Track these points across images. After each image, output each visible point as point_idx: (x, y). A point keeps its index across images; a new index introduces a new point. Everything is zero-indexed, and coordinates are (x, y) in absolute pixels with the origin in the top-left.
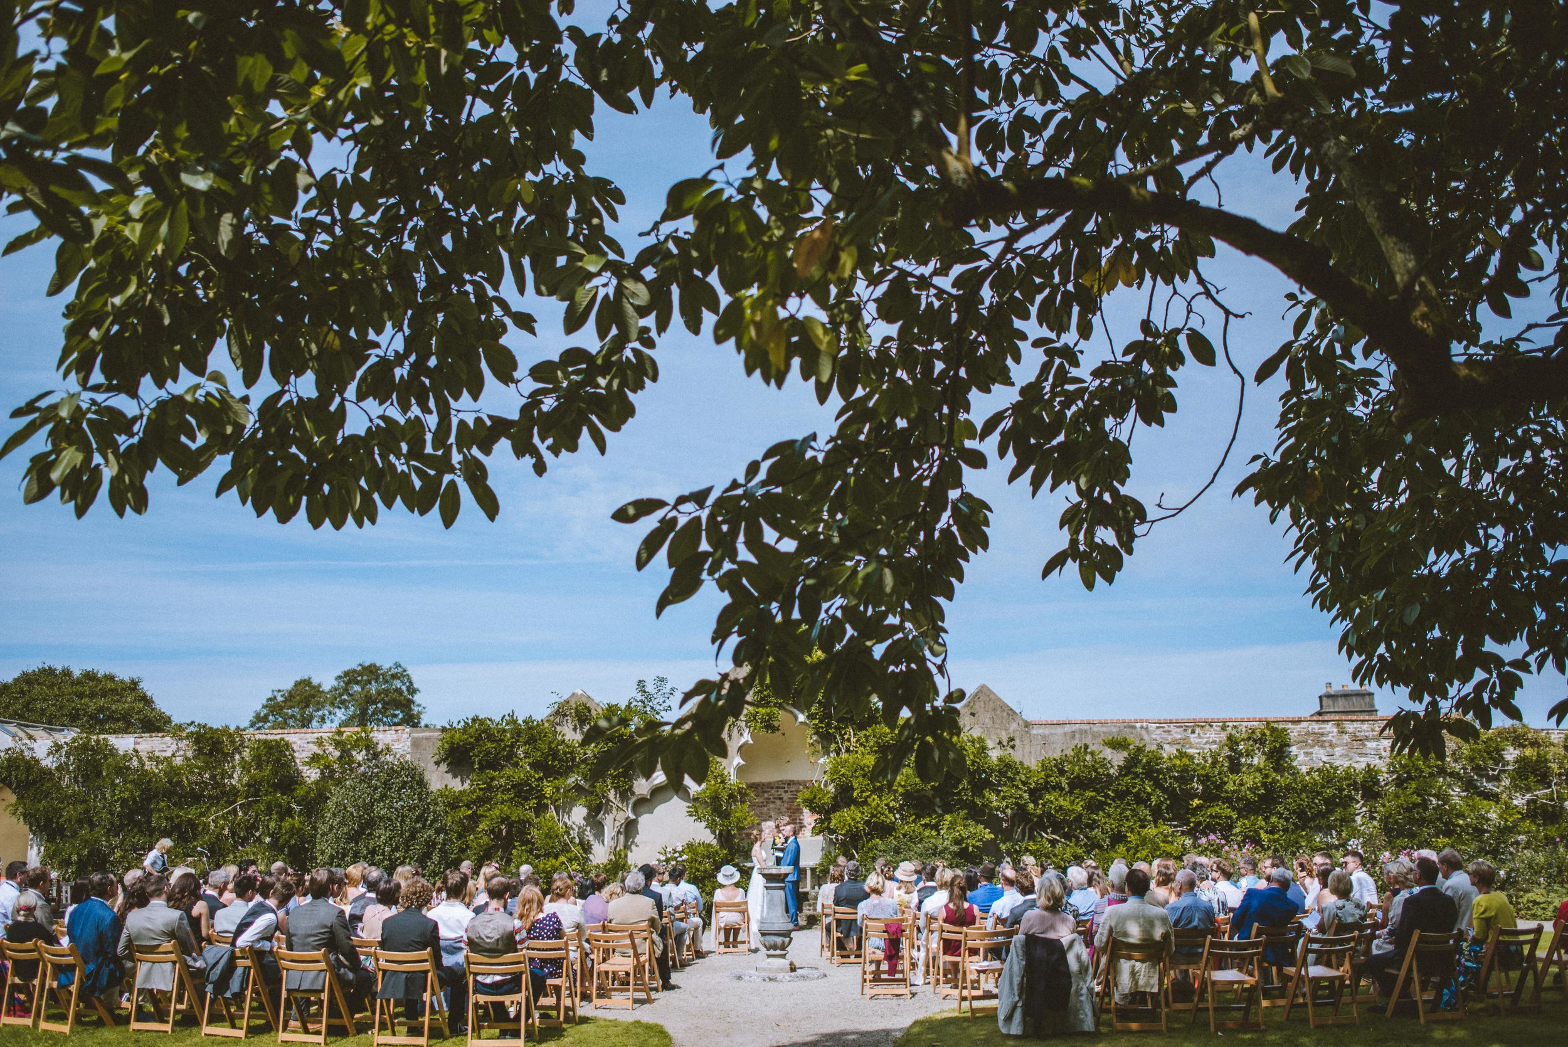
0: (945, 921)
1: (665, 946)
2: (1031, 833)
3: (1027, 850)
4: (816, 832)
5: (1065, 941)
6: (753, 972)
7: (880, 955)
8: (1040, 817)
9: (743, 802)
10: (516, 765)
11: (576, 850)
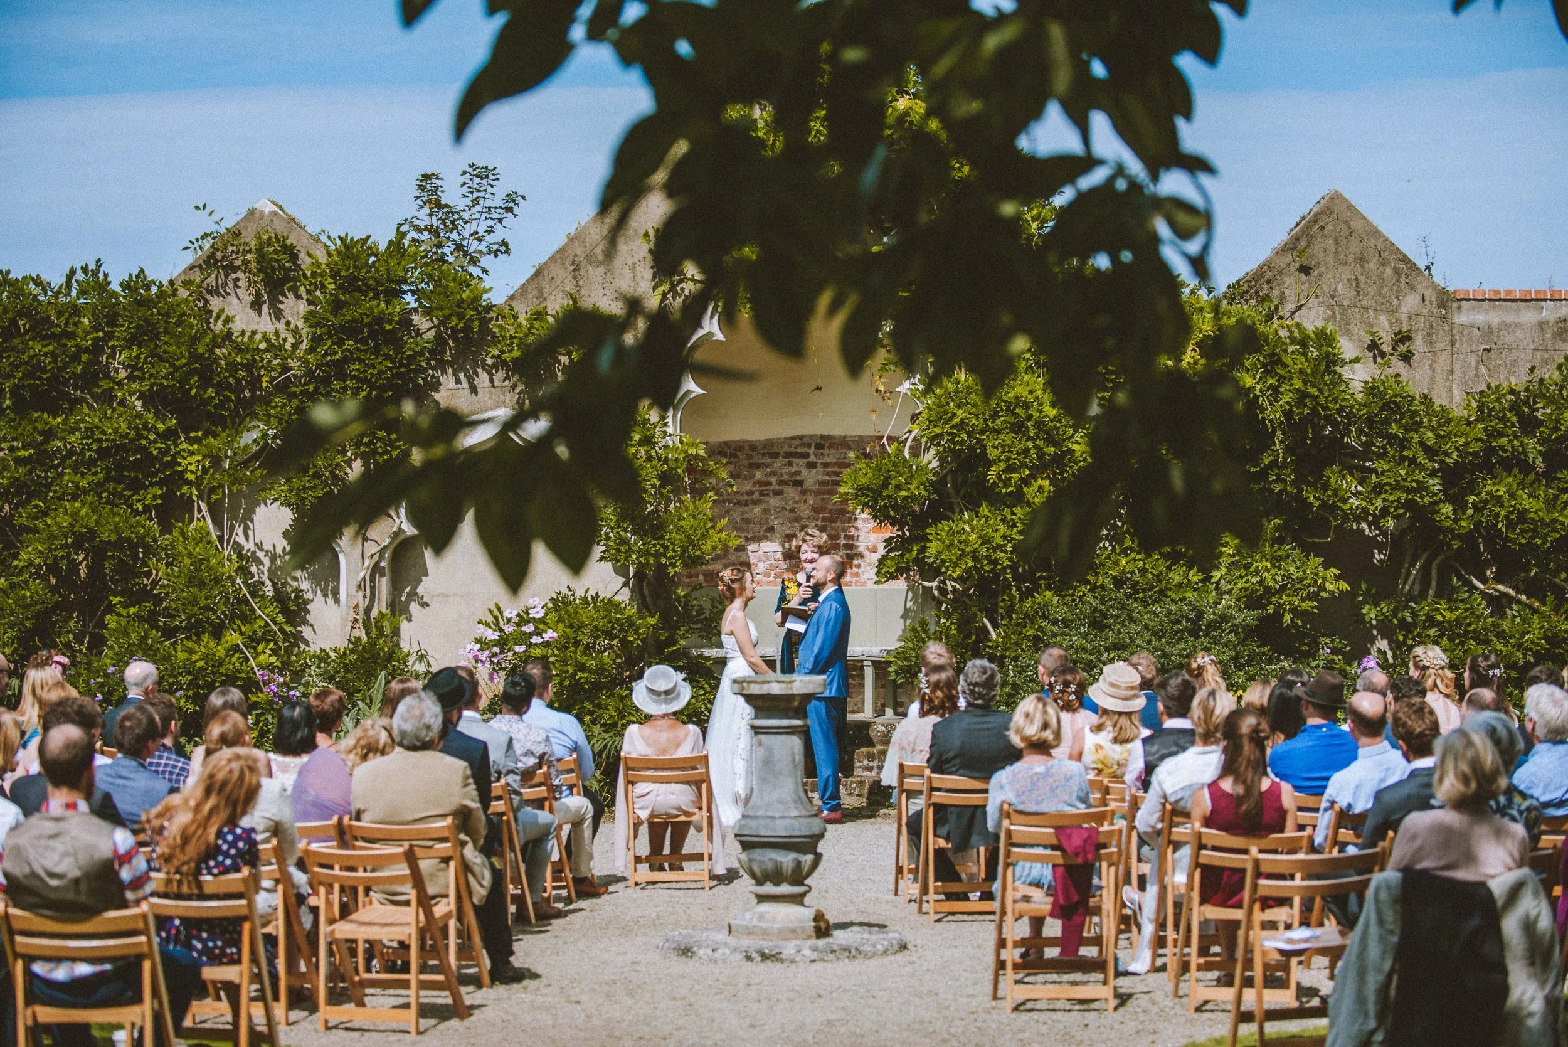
0: (1208, 822)
1: (498, 877)
2: (1444, 581)
3: (1431, 621)
4: (886, 572)
5: (1499, 886)
6: (721, 936)
7: (1041, 902)
8: (1468, 538)
9: (698, 493)
10: (107, 398)
11: (265, 614)
